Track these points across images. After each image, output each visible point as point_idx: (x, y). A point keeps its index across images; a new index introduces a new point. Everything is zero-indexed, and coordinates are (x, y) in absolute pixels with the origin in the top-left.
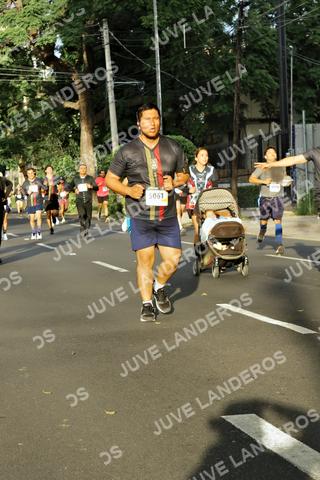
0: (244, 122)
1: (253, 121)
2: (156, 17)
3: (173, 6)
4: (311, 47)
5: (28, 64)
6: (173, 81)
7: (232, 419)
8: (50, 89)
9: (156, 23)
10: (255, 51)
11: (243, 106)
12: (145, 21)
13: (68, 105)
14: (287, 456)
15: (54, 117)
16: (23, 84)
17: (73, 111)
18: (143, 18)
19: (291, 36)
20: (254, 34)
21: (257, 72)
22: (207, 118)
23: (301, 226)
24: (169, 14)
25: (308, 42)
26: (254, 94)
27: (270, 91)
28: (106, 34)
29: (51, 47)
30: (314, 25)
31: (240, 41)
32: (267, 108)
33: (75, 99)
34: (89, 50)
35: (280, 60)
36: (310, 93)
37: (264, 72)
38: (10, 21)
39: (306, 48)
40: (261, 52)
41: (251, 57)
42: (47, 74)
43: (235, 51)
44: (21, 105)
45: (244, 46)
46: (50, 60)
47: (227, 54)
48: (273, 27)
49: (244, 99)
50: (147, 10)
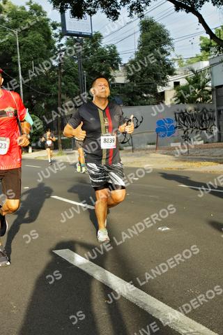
2: (19, 57)
3: (27, 52)
4: (94, 72)
6: (28, 88)
7: (58, 252)
9: (19, 60)
10: (68, 74)
11: (63, 100)
12: (14, 59)
18: (12, 57)
19: (85, 67)
20: (67, 65)
21: (69, 83)
22: (45, 106)
24: (26, 56)
25: (93, 70)
27: (76, 92)
30: (95, 61)
31: (60, 69)
35: (79, 77)
37: (73, 84)
39: (92, 73)
40: (70, 74)
41: (66, 76)
43: (58, 74)
45: (62, 71)
47: (54, 75)
48: (76, 62)
49: (63, 96)
50: (14, 53)
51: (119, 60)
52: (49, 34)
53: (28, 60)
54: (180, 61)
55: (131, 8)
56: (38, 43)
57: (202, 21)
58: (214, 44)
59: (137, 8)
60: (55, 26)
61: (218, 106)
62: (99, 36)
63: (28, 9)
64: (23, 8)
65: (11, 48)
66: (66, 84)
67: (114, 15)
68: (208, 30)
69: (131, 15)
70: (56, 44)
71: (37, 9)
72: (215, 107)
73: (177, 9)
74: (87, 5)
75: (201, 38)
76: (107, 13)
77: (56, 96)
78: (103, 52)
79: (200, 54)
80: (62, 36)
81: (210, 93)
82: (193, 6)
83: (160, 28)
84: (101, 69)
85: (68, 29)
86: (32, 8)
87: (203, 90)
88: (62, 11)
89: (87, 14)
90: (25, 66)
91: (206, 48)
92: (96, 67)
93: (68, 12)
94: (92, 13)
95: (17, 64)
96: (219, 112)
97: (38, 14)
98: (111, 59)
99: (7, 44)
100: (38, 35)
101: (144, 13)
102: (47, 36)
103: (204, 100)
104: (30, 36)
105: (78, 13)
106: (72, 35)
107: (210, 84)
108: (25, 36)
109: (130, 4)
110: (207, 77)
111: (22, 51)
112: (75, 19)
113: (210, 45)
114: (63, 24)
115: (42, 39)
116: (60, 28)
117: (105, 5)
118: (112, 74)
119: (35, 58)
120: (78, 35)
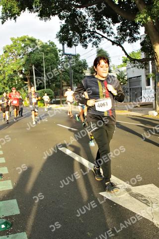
0: (63, 86)
1: (65, 86)
2: (44, 64)
5: (17, 74)
8: (22, 79)
10: (65, 71)
11: (63, 83)
12: (42, 65)
13: (26, 82)
14: (71, 156)
15: (23, 85)
16: (16, 78)
17: (27, 84)
19: (72, 68)
22: (55, 85)
23: (75, 108)
24: (47, 63)
26: (65, 80)
27: (68, 80)
28: (33, 68)
29: (22, 70)
30: (77, 66)
32: (68, 83)
33: (27, 81)
34: (30, 71)
35: (70, 73)
36: (77, 80)
37: (67, 76)
38: (13, 65)
39: (75, 71)
41: (64, 73)
42: (21, 76)
44: (15, 83)
46: (22, 73)
49: (63, 81)
50: (42, 63)
51: (87, 66)
52: (57, 54)
53: (48, 65)
54: (114, 67)
55: (93, 43)
56: (52, 58)
57: (123, 49)
58: (128, 59)
59: (95, 44)
60: (60, 51)
61: (130, 86)
62: (79, 55)
63: (48, 44)
64: (46, 43)
65: (41, 60)
66: (64, 76)
67: (86, 46)
68: (126, 54)
69: (93, 47)
70: (60, 59)
71: (52, 43)
72: (128, 87)
73: (113, 44)
74: (74, 42)
75: (123, 57)
76: (83, 46)
77: (60, 81)
78: (80, 62)
79: (122, 64)
80: (63, 55)
81: (127, 81)
82: (120, 43)
83: (105, 52)
84: (79, 70)
85: (65, 52)
86: (50, 43)
87: (124, 79)
88: (63, 45)
89: (74, 46)
90: (46, 68)
91: (125, 62)
92: (77, 69)
93: (66, 45)
94: (76, 45)
95: (43, 67)
96: (130, 89)
97: (53, 46)
98: (84, 65)
99: (39, 58)
100: (53, 55)
101: (98, 46)
102: (56, 55)
103: (124, 84)
104: (49, 55)
105: (70, 45)
106: (67, 55)
107: (126, 77)
108: (47, 55)
109: (93, 42)
110: (125, 74)
111: (46, 61)
112: (69, 48)
113: (127, 60)
114: (63, 50)
115: (54, 56)
116: (62, 52)
117: (82, 42)
118: (84, 72)
119: (51, 65)
120: (69, 55)
